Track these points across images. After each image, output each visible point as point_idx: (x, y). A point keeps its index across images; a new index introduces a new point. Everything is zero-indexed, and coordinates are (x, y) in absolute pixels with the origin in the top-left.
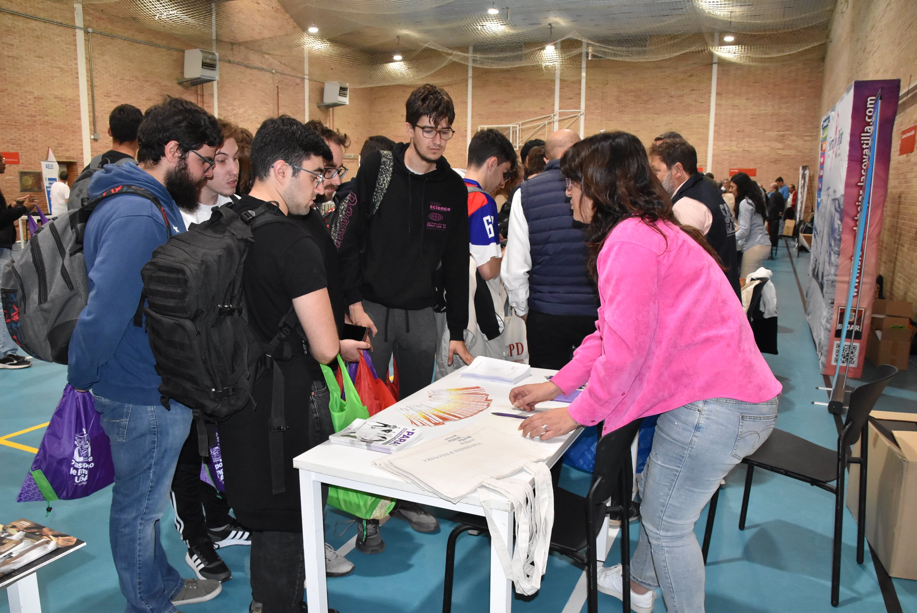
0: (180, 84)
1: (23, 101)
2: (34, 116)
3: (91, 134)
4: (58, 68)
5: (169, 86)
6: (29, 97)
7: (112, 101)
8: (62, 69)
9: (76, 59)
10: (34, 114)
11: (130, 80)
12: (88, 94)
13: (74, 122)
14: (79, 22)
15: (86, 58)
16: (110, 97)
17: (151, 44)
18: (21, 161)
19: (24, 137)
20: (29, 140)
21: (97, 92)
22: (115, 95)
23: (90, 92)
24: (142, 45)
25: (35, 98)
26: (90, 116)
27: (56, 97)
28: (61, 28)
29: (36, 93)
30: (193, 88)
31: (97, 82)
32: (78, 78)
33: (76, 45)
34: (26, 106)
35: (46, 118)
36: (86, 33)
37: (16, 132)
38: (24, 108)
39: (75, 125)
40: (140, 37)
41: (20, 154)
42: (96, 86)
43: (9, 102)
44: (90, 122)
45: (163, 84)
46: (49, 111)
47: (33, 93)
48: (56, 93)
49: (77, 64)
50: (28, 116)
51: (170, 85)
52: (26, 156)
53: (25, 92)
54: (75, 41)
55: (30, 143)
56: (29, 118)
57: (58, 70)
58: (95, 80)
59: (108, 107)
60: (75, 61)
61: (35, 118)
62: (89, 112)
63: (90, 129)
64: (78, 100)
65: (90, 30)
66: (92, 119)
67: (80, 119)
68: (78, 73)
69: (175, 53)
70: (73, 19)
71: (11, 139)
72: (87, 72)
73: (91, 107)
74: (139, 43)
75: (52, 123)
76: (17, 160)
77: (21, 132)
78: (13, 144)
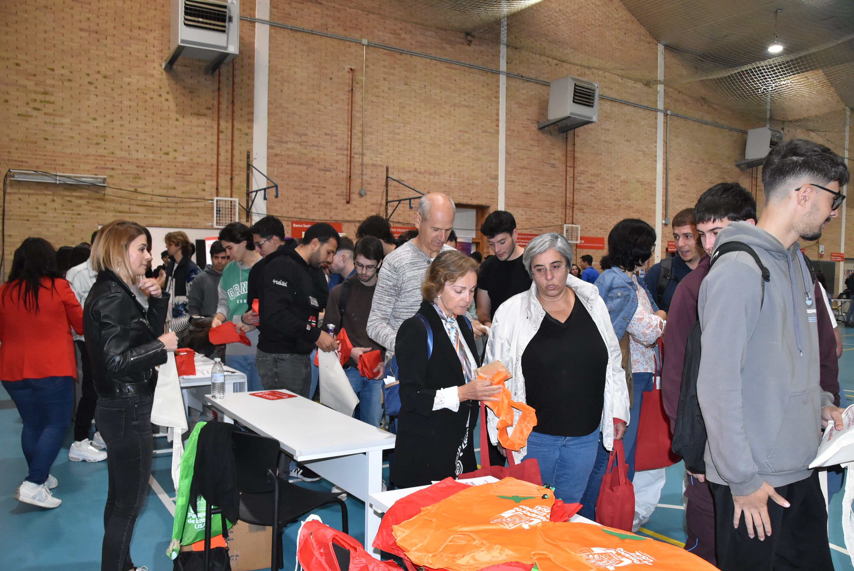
0: (738, 166)
1: (612, 185)
2: (619, 201)
3: (663, 219)
4: (641, 151)
5: (728, 169)
6: (617, 181)
7: (682, 185)
8: (644, 152)
9: (656, 142)
10: (619, 198)
11: (697, 163)
12: (663, 178)
13: (650, 207)
14: (660, 105)
15: (664, 141)
16: (680, 180)
17: (715, 125)
19: (610, 222)
21: (671, 175)
22: (685, 178)
23: (665, 176)
24: (709, 127)
25: (621, 182)
26: (663, 200)
27: (638, 181)
28: (646, 112)
29: (623, 177)
30: (749, 170)
31: (671, 165)
32: (656, 161)
33: (656, 128)
34: (614, 191)
35: (629, 202)
36: (666, 115)
37: (604, 217)
38: (613, 192)
39: (651, 209)
40: (708, 118)
42: (670, 169)
43: (601, 186)
44: (663, 207)
45: (724, 166)
46: (632, 195)
47: (620, 177)
48: (638, 177)
49: (656, 147)
50: (615, 200)
51: (729, 167)
53: (615, 176)
54: (656, 123)
56: (615, 203)
57: (641, 153)
58: (670, 163)
59: (678, 191)
60: (655, 144)
62: (663, 196)
63: (663, 214)
64: (655, 184)
65: (669, 112)
66: (664, 202)
67: (655, 203)
68: (656, 156)
69: (735, 134)
70: (656, 102)
71: (600, 224)
72: (664, 155)
73: (665, 190)
74: (706, 123)
75: (632, 207)
76: (602, 245)
77: (608, 216)
78: (601, 229)
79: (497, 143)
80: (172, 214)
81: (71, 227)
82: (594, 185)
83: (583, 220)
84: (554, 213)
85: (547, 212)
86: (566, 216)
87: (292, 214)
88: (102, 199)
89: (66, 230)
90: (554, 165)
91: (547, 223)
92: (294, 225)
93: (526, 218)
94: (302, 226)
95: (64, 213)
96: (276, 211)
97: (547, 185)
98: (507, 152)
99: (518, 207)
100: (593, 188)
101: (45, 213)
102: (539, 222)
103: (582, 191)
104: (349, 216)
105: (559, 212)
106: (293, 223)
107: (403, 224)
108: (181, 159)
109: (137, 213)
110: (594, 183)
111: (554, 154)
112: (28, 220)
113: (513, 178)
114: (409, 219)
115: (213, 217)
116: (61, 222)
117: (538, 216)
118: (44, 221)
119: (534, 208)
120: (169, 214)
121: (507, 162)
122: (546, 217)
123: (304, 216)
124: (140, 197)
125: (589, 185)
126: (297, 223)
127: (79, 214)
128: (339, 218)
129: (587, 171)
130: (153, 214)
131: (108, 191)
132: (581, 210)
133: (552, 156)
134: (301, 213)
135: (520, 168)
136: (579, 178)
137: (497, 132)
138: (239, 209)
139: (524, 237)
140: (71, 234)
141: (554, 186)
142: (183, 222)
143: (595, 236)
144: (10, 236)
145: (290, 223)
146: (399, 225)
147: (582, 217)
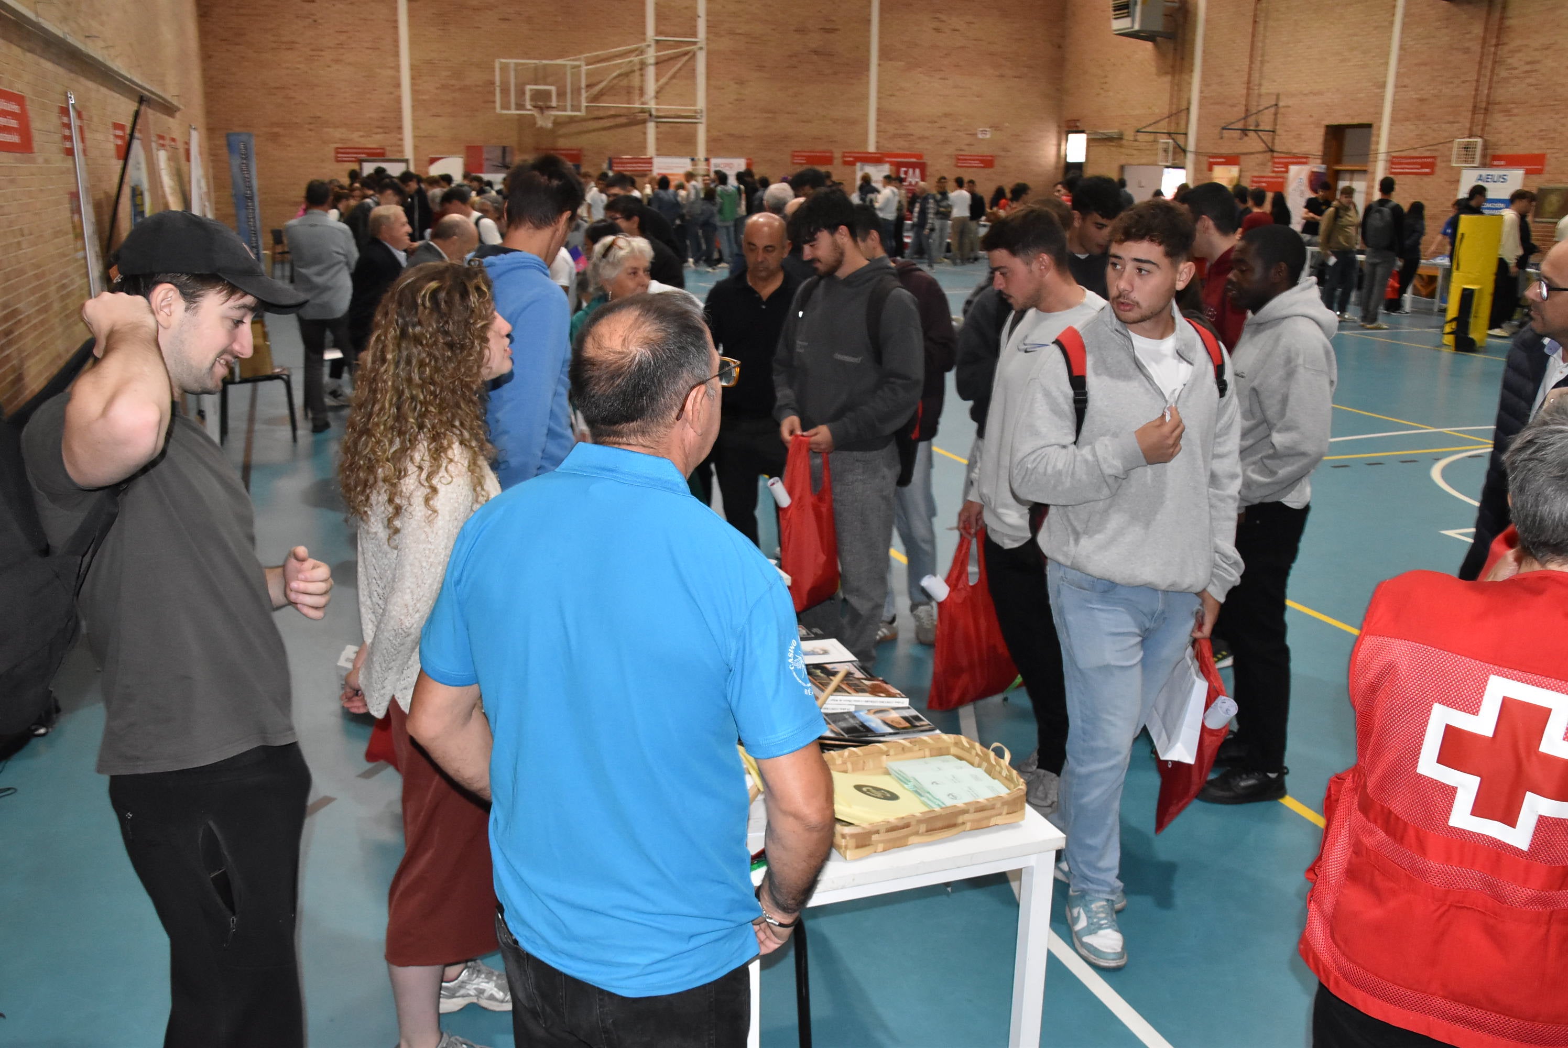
41: (1548, 158)
52: (1556, 159)
71: (1541, 131)
76: (1540, 167)
77: (1556, 118)
78: (1539, 141)
79: (1390, 38)
82: (1537, 67)
83: (1507, 128)
84: (1458, 122)
85: (1449, 122)
87: (1209, 150)
88: (1121, 146)
90: (1468, 48)
93: (1415, 134)
97: (1452, 83)
98: (1402, 48)
99: (1406, 119)
100: (1536, 71)
102: (1434, 138)
103: (1513, 81)
104: (1246, 148)
106: (1209, 157)
107: (1287, 153)
108: (1157, 111)
110: (1538, 62)
111: (1469, 33)
113: (1406, 81)
114: (1292, 147)
117: (1434, 130)
119: (1429, 118)
121: (1400, 60)
122: (1444, 130)
123: (1215, 151)
124: (1136, 144)
125: (1528, 68)
126: (1213, 157)
129: (1526, 46)
131: (1124, 142)
132: (1507, 112)
133: (1468, 36)
134: (1215, 148)
135: (1416, 65)
136: (1509, 61)
137: (1392, 23)
138: (1174, 149)
139: (1411, 161)
141: (1463, 82)
143: (1527, 152)
145: (1207, 158)
146: (1283, 155)
147: (1507, 124)
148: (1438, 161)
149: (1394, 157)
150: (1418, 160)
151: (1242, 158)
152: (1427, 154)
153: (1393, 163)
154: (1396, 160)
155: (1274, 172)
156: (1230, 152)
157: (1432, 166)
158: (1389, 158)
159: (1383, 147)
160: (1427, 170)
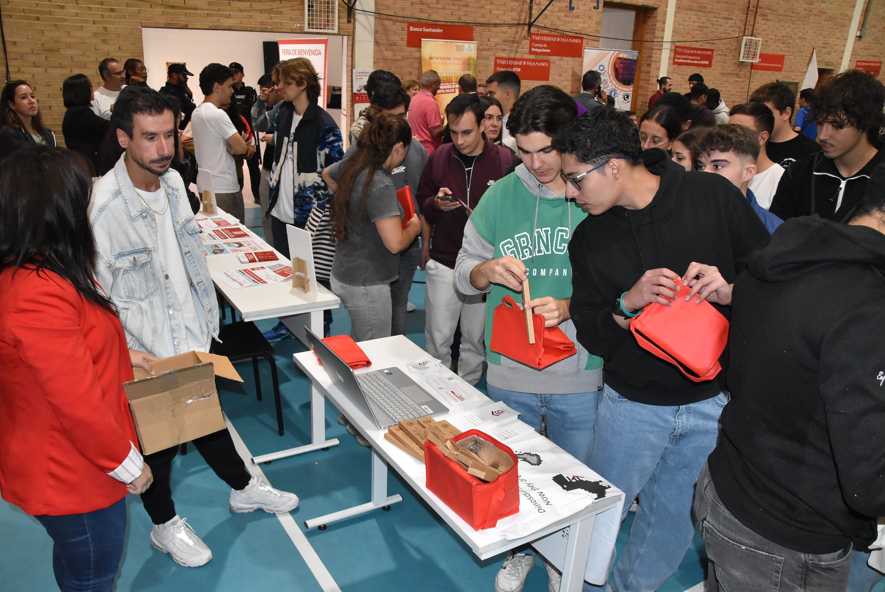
3: (858, 29)
13: (847, 13)
18: (785, 67)
19: (795, 34)
20: (799, 38)
26: (865, 3)
35: (822, 6)
37: (789, 27)
39: (848, 16)
41: (786, 57)
44: (862, 12)
50: (806, 3)
52: (790, 59)
55: (798, 41)
56: (806, 6)
61: (812, 7)
66: (866, 5)
67: (854, 7)
71: (783, 36)
75: (825, 13)
76: (781, 66)
77: (794, 26)
78: (783, 43)
80: (244, 11)
81: (102, 30)
83: (764, 31)
84: (732, 19)
85: (725, 18)
86: (745, 25)
87: (408, 13)
89: (95, 35)
91: (722, 33)
92: (411, 29)
93: (698, 26)
94: (421, 30)
95: (90, 9)
96: (388, 7)
99: (691, 10)
101: (62, 7)
102: (713, 32)
104: (483, 16)
105: (738, 17)
106: (410, 24)
109: (196, 9)
112: (38, 19)
114: (559, 23)
115: (303, 15)
116: (87, 22)
117: (713, 24)
118: (61, 20)
119: (710, 12)
120: (241, 11)
122: (721, 26)
123: (424, 16)
126: (415, 25)
127: (112, 10)
128: (468, 19)
130: (219, 10)
132: (764, 15)
134: (421, 11)
138: (339, 5)
139: (692, 52)
140: (104, 41)
142: (262, 23)
143: (774, 53)
144: (15, 43)
145: (405, 26)
146: (545, 32)
147: (765, 27)
148: (715, 53)
149: (676, 47)
150: (699, 52)
151: (477, 30)
152: (707, 46)
153: (676, 53)
154: (680, 50)
155: (531, 53)
156: (454, 19)
157: (710, 58)
158: (674, 48)
159: (668, 35)
160: (707, 62)
